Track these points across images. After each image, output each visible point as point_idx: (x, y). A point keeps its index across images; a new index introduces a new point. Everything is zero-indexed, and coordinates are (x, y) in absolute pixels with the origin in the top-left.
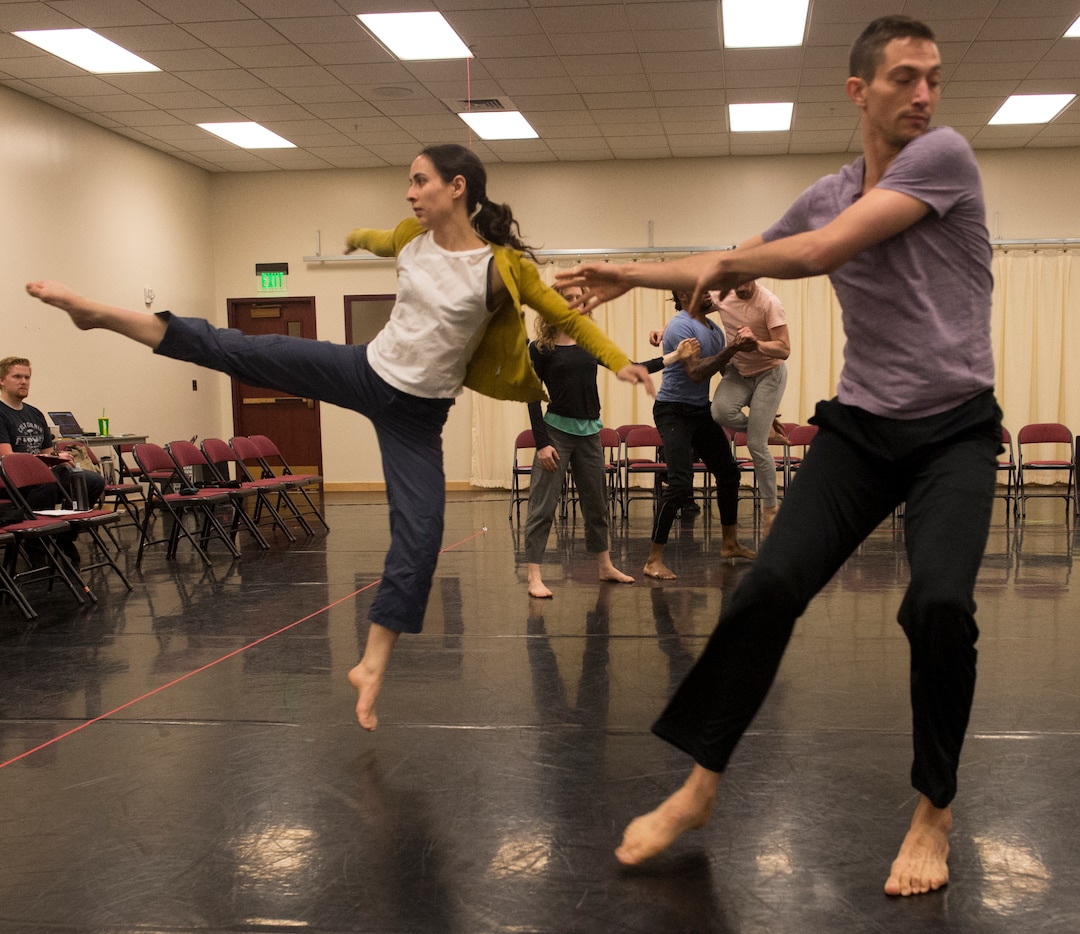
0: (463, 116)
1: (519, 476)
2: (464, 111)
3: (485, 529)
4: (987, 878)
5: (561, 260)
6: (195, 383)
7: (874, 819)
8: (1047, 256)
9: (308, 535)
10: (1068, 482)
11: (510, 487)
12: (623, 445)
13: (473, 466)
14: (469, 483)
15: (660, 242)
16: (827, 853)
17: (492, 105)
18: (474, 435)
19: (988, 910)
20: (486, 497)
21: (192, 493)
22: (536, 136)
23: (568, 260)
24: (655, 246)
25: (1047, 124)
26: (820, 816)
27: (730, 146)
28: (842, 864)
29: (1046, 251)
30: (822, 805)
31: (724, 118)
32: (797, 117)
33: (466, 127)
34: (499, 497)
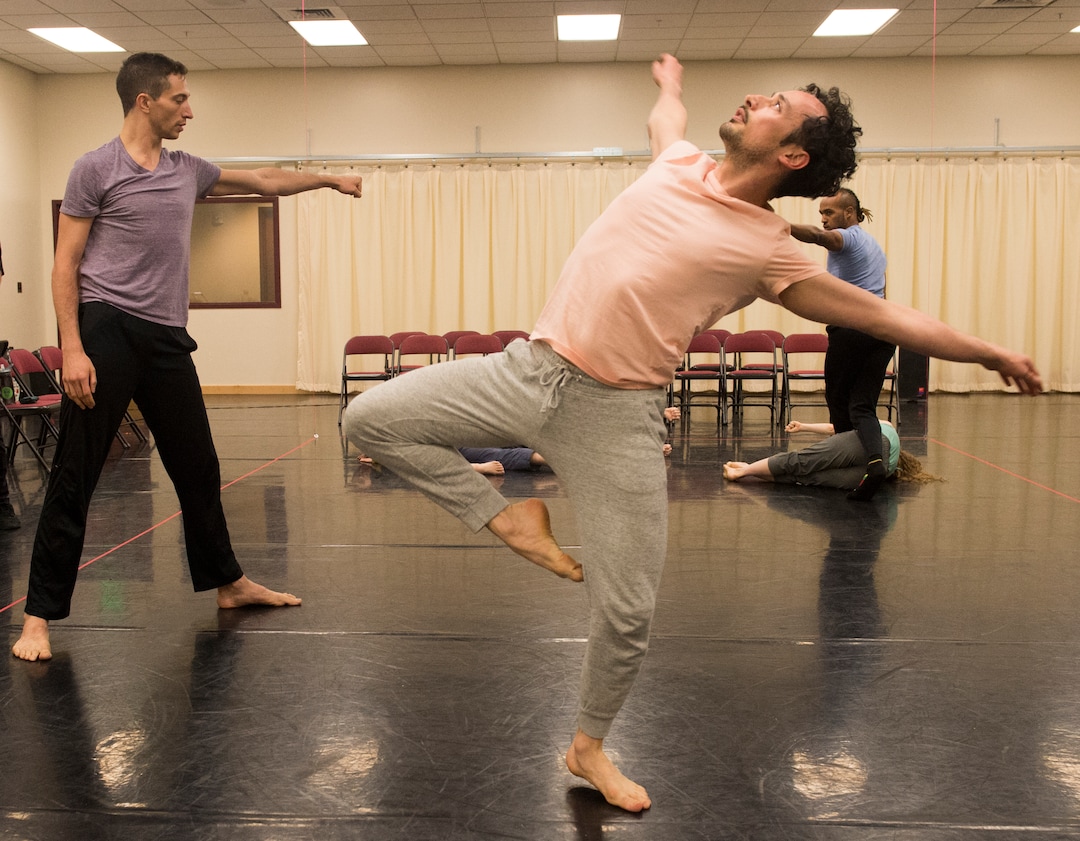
0: (293, 24)
1: (348, 382)
2: (295, 19)
3: (317, 436)
4: (798, 767)
5: (390, 165)
6: (20, 285)
7: (701, 717)
8: (870, 164)
9: (141, 441)
10: (890, 389)
11: (339, 392)
12: (451, 351)
13: (299, 370)
14: (295, 387)
15: (487, 148)
16: (658, 746)
17: (324, 14)
18: (300, 339)
19: (798, 794)
20: (312, 401)
21: (31, 402)
22: (365, 42)
23: (396, 164)
24: (482, 151)
25: (871, 36)
26: (651, 714)
27: (557, 54)
28: (671, 756)
29: (870, 160)
30: (652, 705)
31: (552, 27)
32: (624, 27)
33: (295, 34)
34: (324, 401)
